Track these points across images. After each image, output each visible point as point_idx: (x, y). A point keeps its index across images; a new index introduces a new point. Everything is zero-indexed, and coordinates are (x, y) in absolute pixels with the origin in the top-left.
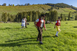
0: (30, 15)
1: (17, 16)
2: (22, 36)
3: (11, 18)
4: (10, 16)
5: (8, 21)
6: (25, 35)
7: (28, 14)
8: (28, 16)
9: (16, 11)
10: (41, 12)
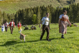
0: (36, 13)
1: (17, 16)
2: (25, 49)
3: (8, 20)
6: (29, 48)
7: (34, 12)
8: (35, 15)
9: (16, 8)
10: (56, 8)
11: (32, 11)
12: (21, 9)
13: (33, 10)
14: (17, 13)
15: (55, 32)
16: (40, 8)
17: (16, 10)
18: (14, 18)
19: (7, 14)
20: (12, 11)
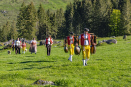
1: (72, 15)
3: (49, 25)
4: (44, 14)
11: (109, 2)
18: (64, 19)
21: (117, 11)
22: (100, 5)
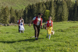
0: (50, 8)
3: (15, 17)
5: (10, 23)
7: (47, 7)
8: (48, 11)
9: (25, 2)
10: (74, 1)
11: (45, 6)
12: (31, 4)
13: (46, 4)
14: (26, 8)
15: (74, 32)
16: (54, 2)
17: (25, 6)
18: (23, 14)
19: (14, 10)
20: (21, 7)
21: (48, 10)
22: (40, 8)
